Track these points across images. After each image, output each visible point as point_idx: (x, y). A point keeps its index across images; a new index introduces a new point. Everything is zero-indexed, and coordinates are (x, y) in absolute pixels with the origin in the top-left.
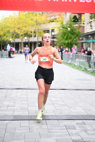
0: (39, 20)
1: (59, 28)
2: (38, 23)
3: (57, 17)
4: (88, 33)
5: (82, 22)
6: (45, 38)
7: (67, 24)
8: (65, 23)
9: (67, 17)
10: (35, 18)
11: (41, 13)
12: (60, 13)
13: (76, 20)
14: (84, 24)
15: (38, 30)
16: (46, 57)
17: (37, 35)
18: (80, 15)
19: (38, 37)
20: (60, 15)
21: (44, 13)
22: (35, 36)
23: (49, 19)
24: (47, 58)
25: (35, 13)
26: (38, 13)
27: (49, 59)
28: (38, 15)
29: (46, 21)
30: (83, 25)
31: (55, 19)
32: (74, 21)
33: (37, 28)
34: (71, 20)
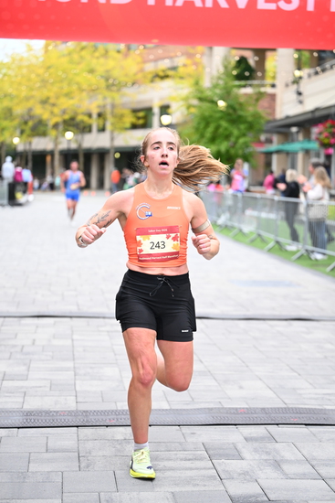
0: (116, 73)
1: (186, 99)
2: (112, 84)
3: (180, 61)
4: (288, 117)
5: (269, 81)
6: (157, 146)
7: (215, 86)
8: (206, 83)
9: (216, 61)
10: (102, 65)
11: (122, 46)
12: (189, 49)
13: (246, 72)
14: (273, 86)
15: (113, 106)
16: (165, 235)
17: (109, 127)
18: (261, 53)
19: (112, 132)
20: (190, 56)
21: (134, 46)
22: (102, 130)
23: (150, 67)
24: (168, 238)
25: (101, 46)
26: (112, 46)
27: (176, 242)
28: (113, 53)
29: (140, 76)
30: (269, 90)
31: (174, 68)
32: (240, 77)
33: (109, 101)
34: (227, 73)
